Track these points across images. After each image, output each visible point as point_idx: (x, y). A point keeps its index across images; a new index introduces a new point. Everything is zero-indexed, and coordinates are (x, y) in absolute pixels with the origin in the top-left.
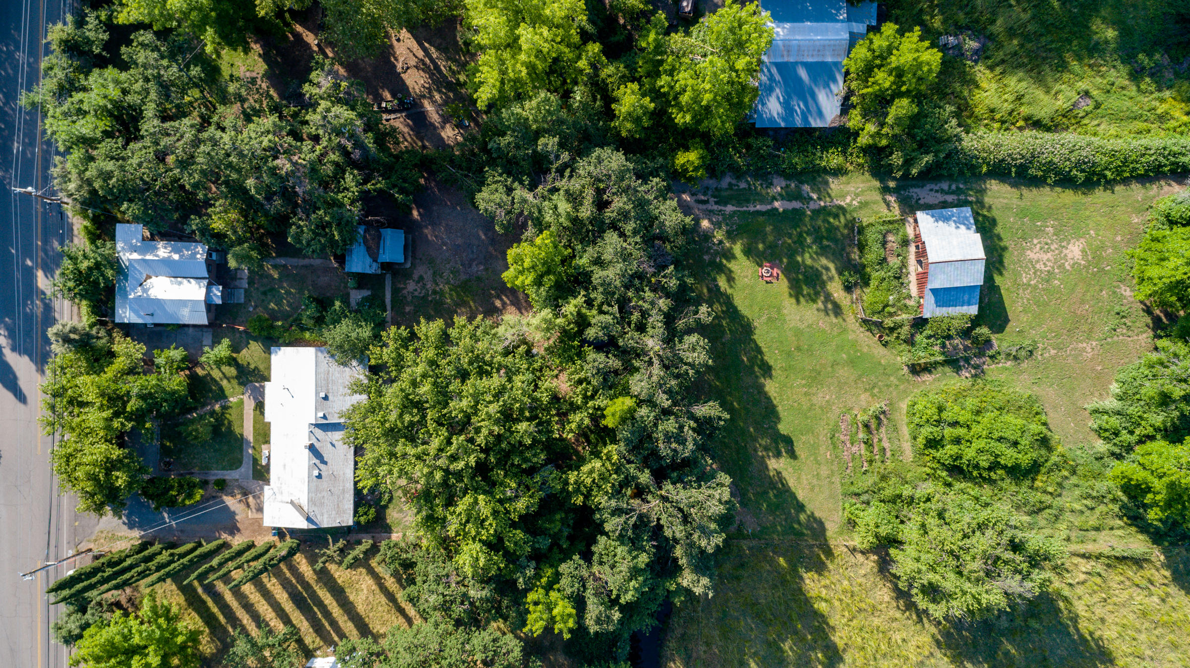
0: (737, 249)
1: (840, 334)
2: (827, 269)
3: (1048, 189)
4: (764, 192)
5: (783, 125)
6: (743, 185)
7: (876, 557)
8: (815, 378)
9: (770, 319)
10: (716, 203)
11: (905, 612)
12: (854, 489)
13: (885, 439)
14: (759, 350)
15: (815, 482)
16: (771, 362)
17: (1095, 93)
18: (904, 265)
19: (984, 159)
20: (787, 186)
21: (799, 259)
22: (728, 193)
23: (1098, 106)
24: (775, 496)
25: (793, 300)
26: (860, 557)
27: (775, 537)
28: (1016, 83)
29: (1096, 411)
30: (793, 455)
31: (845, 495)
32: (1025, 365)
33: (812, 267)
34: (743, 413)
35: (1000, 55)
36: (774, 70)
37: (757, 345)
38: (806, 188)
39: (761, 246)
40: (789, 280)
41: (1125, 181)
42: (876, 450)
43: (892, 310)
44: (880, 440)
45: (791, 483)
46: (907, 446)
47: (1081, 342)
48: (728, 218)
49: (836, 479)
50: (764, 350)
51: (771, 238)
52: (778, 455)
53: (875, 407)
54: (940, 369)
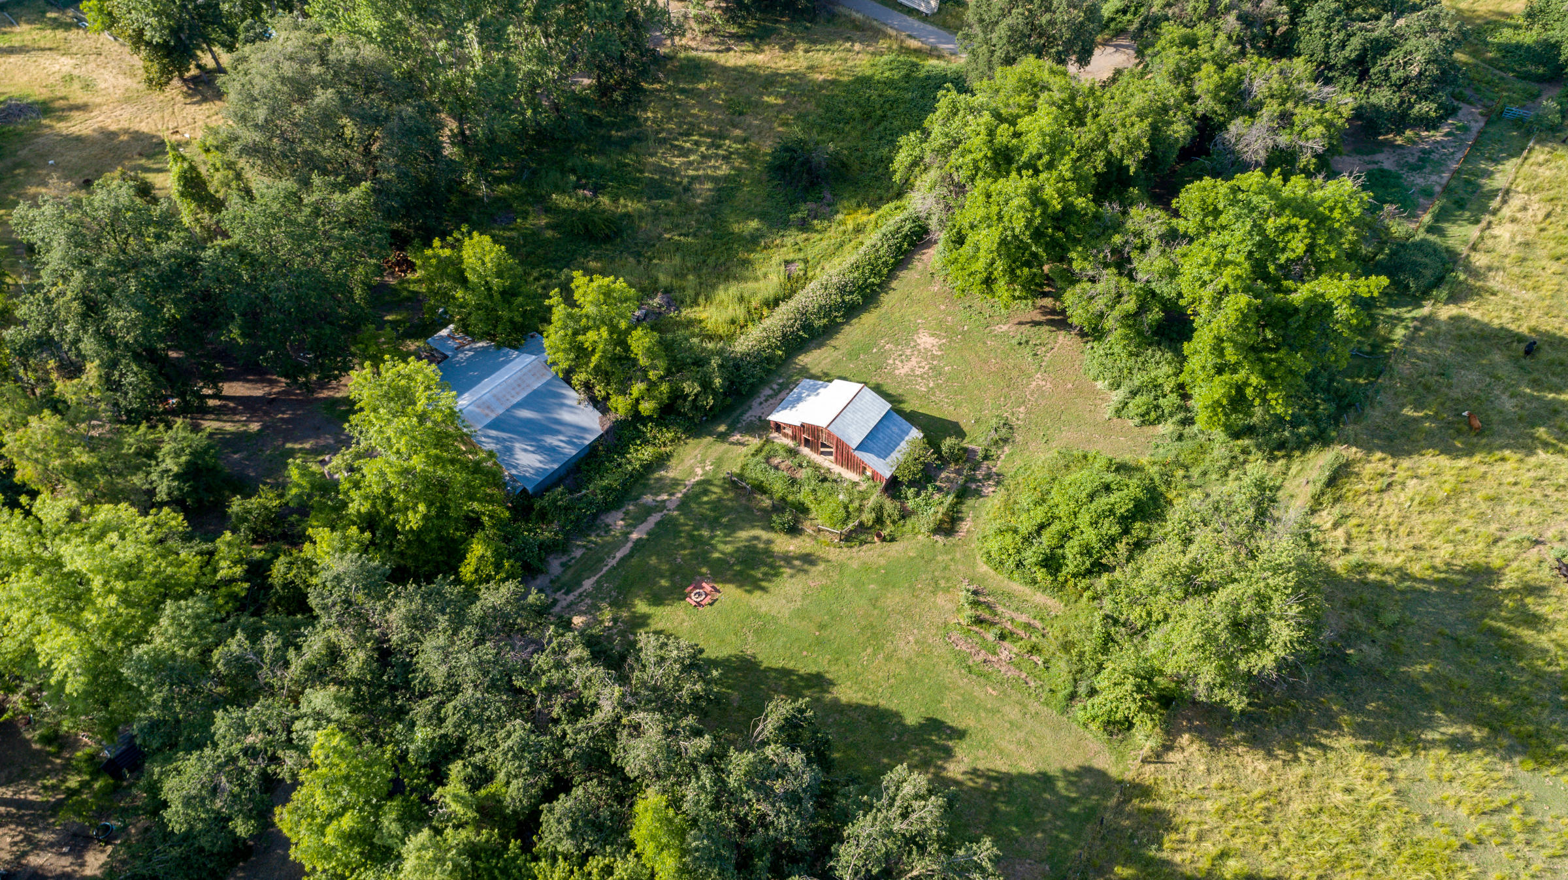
0: (641, 607)
1: (841, 572)
2: (756, 538)
3: (847, 328)
4: (608, 538)
5: (556, 466)
6: (578, 553)
7: (1186, 736)
8: (875, 635)
9: (757, 632)
10: (567, 593)
11: (1296, 759)
12: (1062, 694)
13: (1014, 615)
14: (785, 673)
15: (1021, 735)
16: (813, 669)
17: (791, 256)
18: (817, 468)
19: (769, 347)
20: (626, 513)
21: (716, 555)
22: (570, 572)
23: (806, 261)
24: (1007, 803)
25: (758, 593)
26: (1171, 756)
27: (1075, 852)
28: (726, 294)
29: (1118, 412)
30: (960, 734)
31: (1065, 710)
32: (1019, 438)
33: (738, 550)
34: (852, 753)
35: (691, 292)
36: (493, 433)
37: (776, 670)
38: (648, 499)
39: (664, 583)
40: (729, 581)
41: (891, 275)
42: (1022, 633)
43: (856, 504)
44: (1012, 620)
45: (1002, 766)
46: (1040, 598)
47: (1028, 385)
48: (598, 593)
49: (1034, 706)
50: (790, 665)
51: (664, 567)
52: (948, 753)
53: (962, 596)
54: (964, 508)
